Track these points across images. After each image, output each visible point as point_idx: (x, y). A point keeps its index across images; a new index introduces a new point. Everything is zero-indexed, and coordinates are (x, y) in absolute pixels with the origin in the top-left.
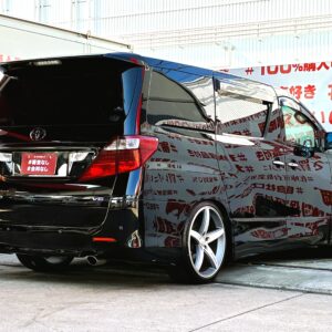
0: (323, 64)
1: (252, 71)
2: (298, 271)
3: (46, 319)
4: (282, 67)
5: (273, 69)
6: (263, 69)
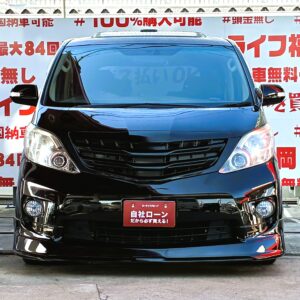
0: (165, 19)
1: (84, 22)
4: (118, 20)
6: (96, 20)
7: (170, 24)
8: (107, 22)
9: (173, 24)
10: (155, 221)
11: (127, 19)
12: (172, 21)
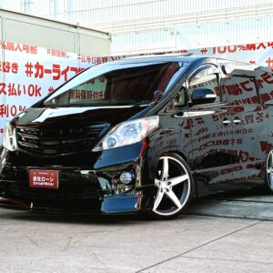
0: (262, 44)
2: (252, 204)
3: (77, 244)
5: (222, 49)
6: (214, 49)
7: (265, 47)
11: (235, 47)
12: (266, 45)
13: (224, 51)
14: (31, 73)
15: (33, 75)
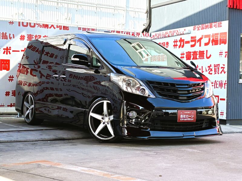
0: (53, 26)
1: (13, 23)
4: (30, 23)
6: (19, 23)
8: (25, 24)
9: (56, 28)
10: (189, 119)
12: (55, 27)
13: (27, 26)
14: (177, 45)
15: (178, 47)
